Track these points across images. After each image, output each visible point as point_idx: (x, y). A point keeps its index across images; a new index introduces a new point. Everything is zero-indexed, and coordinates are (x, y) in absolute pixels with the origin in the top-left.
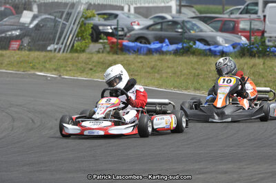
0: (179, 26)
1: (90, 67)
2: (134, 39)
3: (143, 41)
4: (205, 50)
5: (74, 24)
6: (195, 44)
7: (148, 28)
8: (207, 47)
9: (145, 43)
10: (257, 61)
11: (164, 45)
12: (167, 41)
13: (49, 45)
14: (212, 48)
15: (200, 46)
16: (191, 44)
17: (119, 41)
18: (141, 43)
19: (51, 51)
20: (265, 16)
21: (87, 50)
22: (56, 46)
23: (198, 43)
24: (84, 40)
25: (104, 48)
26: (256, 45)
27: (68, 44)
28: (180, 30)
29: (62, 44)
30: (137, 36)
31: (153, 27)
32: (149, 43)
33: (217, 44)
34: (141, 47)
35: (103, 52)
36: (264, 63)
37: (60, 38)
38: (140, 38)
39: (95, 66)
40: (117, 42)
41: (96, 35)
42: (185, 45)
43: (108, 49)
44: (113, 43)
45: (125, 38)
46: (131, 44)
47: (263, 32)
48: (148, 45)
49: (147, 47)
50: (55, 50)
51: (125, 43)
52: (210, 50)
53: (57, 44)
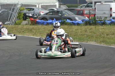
0: (60, 13)
1: (23, 31)
2: (41, 19)
3: (45, 19)
4: (71, 23)
5: (16, 13)
6: (66, 20)
7: (47, 14)
8: (72, 21)
9: (46, 20)
10: (92, 27)
11: (54, 21)
12: (55, 19)
13: (6, 22)
14: (74, 22)
15: (69, 21)
16: (65, 20)
17: (35, 20)
18: (44, 20)
19: (6, 24)
20: (95, 8)
21: (22, 24)
22: (8, 23)
23: (68, 20)
24: (20, 19)
25: (29, 23)
26: (92, 20)
27: (13, 21)
28: (60, 15)
29: (11, 21)
30: (42, 17)
31: (49, 14)
32: (47, 20)
33: (76, 20)
34: (44, 22)
35: (28, 24)
36: (95, 28)
37: (10, 19)
38: (44, 18)
39: (25, 30)
40: (34, 20)
41: (25, 17)
42: (62, 21)
43: (30, 23)
44: (32, 20)
45: (37, 18)
46: (40, 21)
47: (95, 15)
48: (47, 21)
49: (47, 22)
50: (8, 24)
51: (38, 20)
52: (73, 23)
53: (9, 21)
